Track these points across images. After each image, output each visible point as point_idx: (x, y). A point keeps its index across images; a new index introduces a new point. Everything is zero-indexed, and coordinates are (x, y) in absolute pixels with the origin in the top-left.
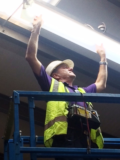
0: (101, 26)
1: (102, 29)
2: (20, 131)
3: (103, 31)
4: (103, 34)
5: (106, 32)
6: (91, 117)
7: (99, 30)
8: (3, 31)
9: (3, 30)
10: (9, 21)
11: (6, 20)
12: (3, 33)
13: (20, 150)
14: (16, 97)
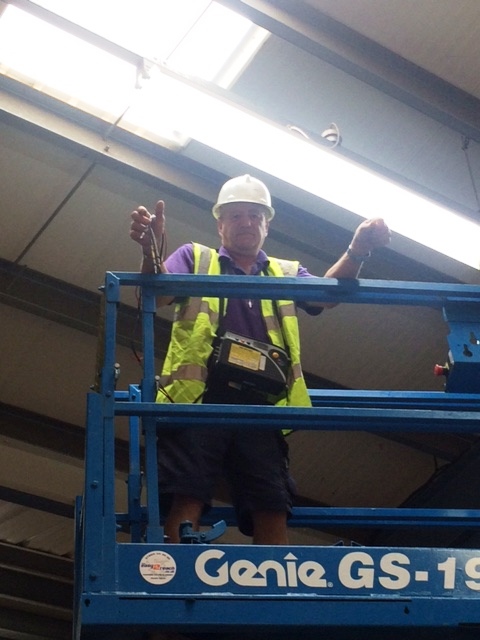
0: (330, 131)
1: (331, 139)
2: (117, 365)
3: (334, 142)
4: (334, 150)
5: (339, 144)
6: (263, 368)
7: (323, 141)
8: (106, 150)
9: (104, 147)
10: (118, 125)
11: (113, 123)
12: (106, 154)
13: (114, 408)
14: (111, 285)
